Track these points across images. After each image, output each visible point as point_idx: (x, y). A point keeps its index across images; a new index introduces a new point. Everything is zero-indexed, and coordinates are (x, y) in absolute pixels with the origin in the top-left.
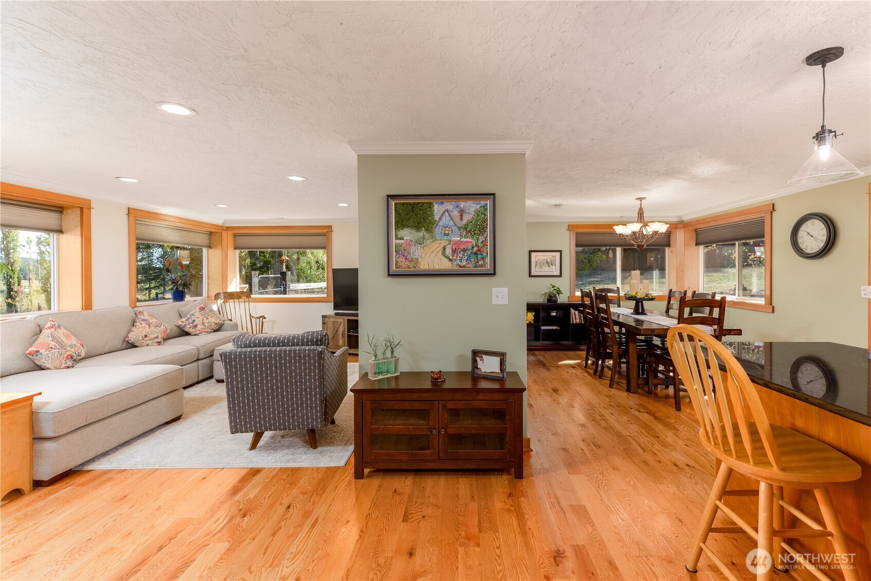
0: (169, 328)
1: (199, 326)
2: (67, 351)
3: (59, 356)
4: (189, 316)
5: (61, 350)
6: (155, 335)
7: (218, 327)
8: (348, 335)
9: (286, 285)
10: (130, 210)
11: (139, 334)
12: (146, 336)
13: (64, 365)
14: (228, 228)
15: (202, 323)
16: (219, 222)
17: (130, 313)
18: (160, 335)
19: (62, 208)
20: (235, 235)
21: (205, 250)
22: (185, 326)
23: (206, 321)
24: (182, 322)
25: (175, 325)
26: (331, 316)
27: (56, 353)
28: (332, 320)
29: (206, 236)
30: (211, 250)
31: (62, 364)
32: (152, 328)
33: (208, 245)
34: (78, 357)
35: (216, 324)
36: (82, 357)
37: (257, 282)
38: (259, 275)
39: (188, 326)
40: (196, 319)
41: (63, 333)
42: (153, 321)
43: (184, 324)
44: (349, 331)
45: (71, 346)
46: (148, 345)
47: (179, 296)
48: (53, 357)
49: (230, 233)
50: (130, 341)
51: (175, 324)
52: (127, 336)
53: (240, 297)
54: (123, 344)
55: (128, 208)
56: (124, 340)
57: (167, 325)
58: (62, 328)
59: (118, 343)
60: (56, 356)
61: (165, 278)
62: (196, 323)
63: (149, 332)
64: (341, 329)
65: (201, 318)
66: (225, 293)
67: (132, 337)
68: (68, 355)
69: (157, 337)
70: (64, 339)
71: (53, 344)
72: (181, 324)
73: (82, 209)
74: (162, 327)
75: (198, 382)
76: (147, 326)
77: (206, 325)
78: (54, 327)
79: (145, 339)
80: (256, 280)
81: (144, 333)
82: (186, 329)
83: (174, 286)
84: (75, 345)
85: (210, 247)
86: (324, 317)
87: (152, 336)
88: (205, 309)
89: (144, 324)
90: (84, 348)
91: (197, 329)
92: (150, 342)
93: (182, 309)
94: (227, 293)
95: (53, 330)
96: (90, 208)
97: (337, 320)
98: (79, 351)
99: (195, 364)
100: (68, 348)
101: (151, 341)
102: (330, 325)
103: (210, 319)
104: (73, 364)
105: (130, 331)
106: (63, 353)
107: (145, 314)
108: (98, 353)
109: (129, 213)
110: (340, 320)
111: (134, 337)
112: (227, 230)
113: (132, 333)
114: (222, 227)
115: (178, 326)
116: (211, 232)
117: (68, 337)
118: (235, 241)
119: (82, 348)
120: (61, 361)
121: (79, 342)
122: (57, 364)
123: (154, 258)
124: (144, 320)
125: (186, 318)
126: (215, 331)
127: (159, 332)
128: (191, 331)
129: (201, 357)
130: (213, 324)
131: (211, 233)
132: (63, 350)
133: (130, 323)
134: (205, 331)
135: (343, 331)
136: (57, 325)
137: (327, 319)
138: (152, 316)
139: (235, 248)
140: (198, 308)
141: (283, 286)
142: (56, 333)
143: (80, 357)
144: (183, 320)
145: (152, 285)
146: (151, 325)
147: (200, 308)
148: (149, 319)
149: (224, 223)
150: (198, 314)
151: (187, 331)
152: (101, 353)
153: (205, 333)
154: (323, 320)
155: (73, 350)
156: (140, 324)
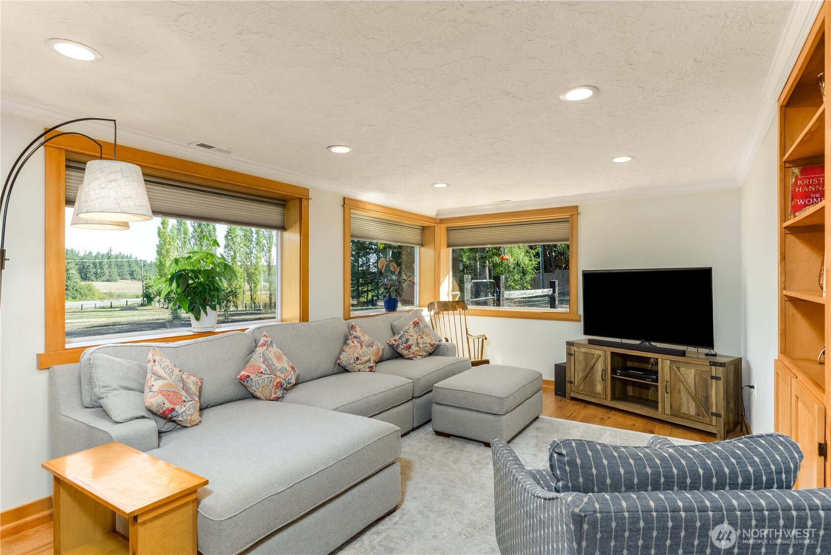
0: (381, 348)
1: (413, 347)
2: (277, 377)
3: (268, 384)
4: (402, 333)
5: (271, 376)
6: (367, 358)
7: (433, 350)
8: (612, 378)
9: (500, 292)
10: (345, 200)
11: (351, 356)
12: (358, 359)
13: (274, 396)
14: (442, 221)
15: (416, 343)
16: (432, 213)
17: (343, 326)
18: (372, 358)
19: (285, 201)
20: (448, 230)
21: (417, 249)
22: (398, 345)
23: (421, 341)
24: (395, 340)
25: (388, 344)
26: (582, 344)
27: (266, 380)
28: (583, 350)
29: (418, 232)
30: (423, 249)
31: (271, 394)
32: (364, 348)
33: (419, 242)
34: (288, 385)
35: (432, 345)
36: (292, 384)
37: (470, 288)
38: (471, 280)
39: (401, 347)
40: (410, 337)
41: (275, 353)
42: (366, 338)
43: (397, 343)
44: (614, 371)
45: (283, 370)
46: (359, 371)
47: (391, 306)
48: (263, 385)
49: (444, 226)
50: (341, 364)
51: (388, 342)
52: (339, 358)
53: (455, 308)
54: (335, 367)
55: (344, 198)
56: (336, 362)
57: (379, 344)
58: (275, 345)
59: (328, 365)
60: (266, 383)
61: (378, 282)
62: (409, 343)
63: (361, 353)
64: (599, 367)
65: (415, 336)
66: (439, 303)
67: (345, 358)
68: (278, 383)
69: (369, 361)
70: (275, 361)
71: (263, 367)
72: (394, 343)
73: (301, 199)
74: (374, 346)
75: (413, 430)
76: (359, 345)
77: (421, 346)
78: (267, 344)
79: (357, 362)
80: (468, 286)
81: (356, 355)
82: (400, 350)
83: (387, 293)
84: (286, 370)
85: (422, 245)
86: (570, 344)
87: (364, 359)
88: (420, 324)
89: (356, 343)
90: (295, 372)
91: (411, 351)
92: (361, 367)
93: (396, 323)
94: (440, 302)
95: (265, 348)
96: (308, 199)
97: (592, 351)
98: (290, 377)
99: (410, 403)
100: (278, 374)
101: (363, 366)
102: (580, 357)
103: (425, 338)
104: (283, 394)
105: (342, 350)
106: (273, 380)
107: (358, 329)
108: (310, 378)
109: (344, 204)
110: (598, 351)
111: (346, 359)
112: (440, 223)
113: (344, 354)
114: (434, 219)
115: (390, 345)
116: (423, 227)
117: (279, 358)
118: (448, 236)
119: (292, 373)
120: (270, 390)
121: (291, 364)
122: (267, 393)
123: (371, 263)
124: (356, 337)
125: (400, 336)
126: (430, 354)
127: (369, 354)
128: (405, 352)
129: (416, 395)
130: (429, 345)
131: (423, 229)
132: (273, 376)
133: (342, 340)
134: (420, 354)
135: (604, 371)
136: (269, 341)
137: (575, 348)
138: (365, 331)
139: (449, 246)
140: (411, 323)
141: (497, 294)
142: (267, 352)
143: (290, 385)
144: (397, 337)
145: (370, 288)
146: (363, 344)
147: (414, 323)
148: (361, 336)
149: (437, 215)
150: (412, 331)
151: (400, 352)
152: (314, 378)
153: (420, 357)
154: (568, 350)
155: (282, 376)
156: (352, 343)
